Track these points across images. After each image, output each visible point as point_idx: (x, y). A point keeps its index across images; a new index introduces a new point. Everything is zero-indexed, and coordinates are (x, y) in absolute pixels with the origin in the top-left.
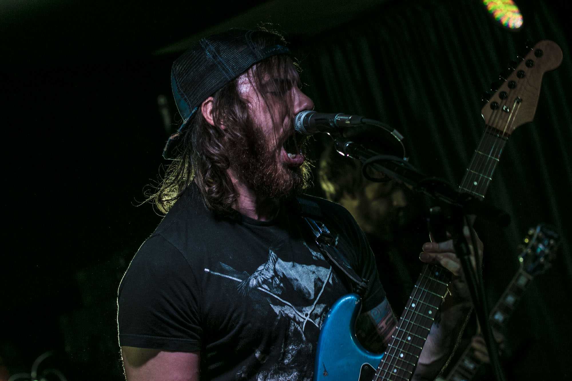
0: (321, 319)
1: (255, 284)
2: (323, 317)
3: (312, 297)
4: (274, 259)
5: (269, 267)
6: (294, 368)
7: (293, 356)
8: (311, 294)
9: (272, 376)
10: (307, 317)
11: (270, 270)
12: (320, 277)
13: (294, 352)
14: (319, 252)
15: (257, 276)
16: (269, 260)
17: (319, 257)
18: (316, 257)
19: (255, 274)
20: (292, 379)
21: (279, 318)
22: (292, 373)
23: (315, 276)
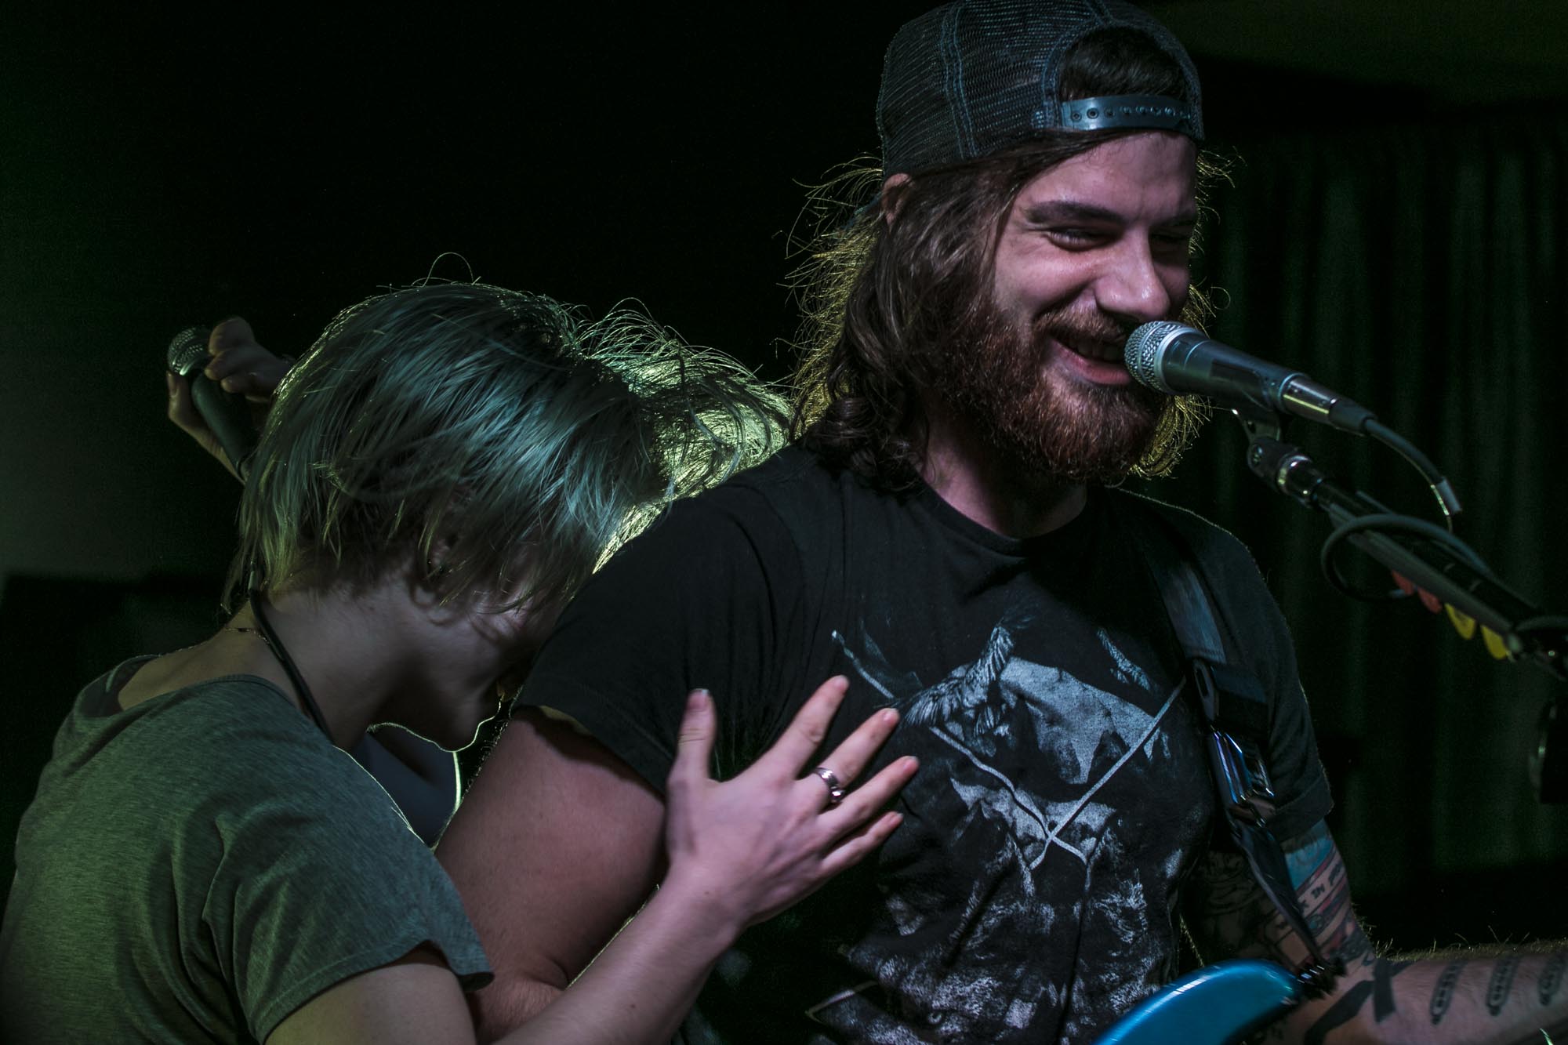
0: (1100, 844)
1: (927, 715)
2: (1105, 840)
3: (1084, 777)
4: (1000, 658)
5: (975, 678)
6: (984, 967)
7: (987, 933)
8: (1081, 769)
9: (920, 976)
10: (1053, 832)
11: (978, 685)
12: (1120, 731)
13: (992, 921)
14: (1139, 665)
15: (944, 695)
16: (984, 658)
17: (1135, 677)
18: (1128, 675)
19: (939, 687)
20: (973, 995)
21: (969, 819)
22: (976, 978)
23: (1107, 725)
